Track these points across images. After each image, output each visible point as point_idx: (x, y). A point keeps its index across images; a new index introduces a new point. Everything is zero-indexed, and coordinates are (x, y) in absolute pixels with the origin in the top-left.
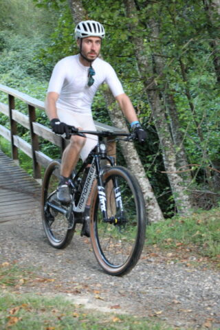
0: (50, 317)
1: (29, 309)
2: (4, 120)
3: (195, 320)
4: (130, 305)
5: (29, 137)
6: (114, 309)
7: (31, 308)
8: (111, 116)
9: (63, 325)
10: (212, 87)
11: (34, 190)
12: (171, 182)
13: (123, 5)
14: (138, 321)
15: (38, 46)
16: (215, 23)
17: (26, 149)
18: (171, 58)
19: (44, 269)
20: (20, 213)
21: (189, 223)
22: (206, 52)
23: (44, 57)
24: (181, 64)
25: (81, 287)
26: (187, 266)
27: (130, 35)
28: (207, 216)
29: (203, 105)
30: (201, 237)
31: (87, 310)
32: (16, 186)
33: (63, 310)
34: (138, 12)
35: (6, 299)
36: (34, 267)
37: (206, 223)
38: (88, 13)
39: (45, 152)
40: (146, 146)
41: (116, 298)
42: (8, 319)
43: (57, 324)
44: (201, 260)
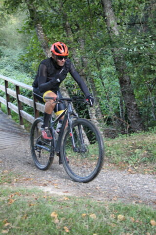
0: (31, 199)
1: (19, 195)
2: (2, 94)
3: (108, 197)
4: (74, 191)
5: (17, 103)
6: (65, 193)
8: (61, 90)
9: (38, 202)
10: (113, 73)
11: (20, 131)
13: (65, 31)
14: (78, 199)
15: (20, 54)
16: (114, 40)
17: (15, 109)
18: (91, 58)
19: (27, 173)
20: (12, 144)
22: (110, 55)
23: (23, 59)
24: (97, 61)
25: (47, 182)
26: (103, 169)
27: (69, 46)
28: (113, 142)
29: (109, 83)
30: (110, 153)
31: (51, 194)
32: (10, 130)
33: (38, 195)
34: (73, 34)
35: (7, 190)
36: (21, 173)
37: (113, 146)
38: (46, 35)
39: (25, 111)
41: (66, 187)
42: (8, 201)
43: (35, 202)
44: (110, 165)
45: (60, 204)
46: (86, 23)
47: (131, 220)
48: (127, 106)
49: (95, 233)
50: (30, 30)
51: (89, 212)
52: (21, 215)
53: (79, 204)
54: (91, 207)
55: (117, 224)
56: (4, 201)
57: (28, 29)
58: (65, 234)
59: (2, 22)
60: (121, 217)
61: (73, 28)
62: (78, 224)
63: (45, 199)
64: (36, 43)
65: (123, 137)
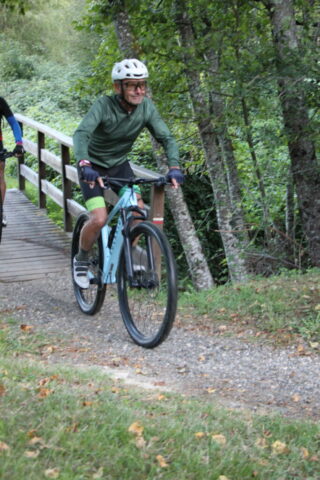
0: (85, 391)
1: (60, 381)
2: (29, 161)
4: (176, 382)
5: (61, 182)
6: (157, 387)
7: (62, 380)
8: (158, 162)
9: (101, 400)
10: (278, 132)
11: (64, 245)
12: (225, 243)
13: (178, 32)
14: (188, 400)
15: (73, 75)
16: (285, 59)
17: (57, 196)
19: (76, 338)
20: (47, 271)
21: (246, 291)
24: (244, 104)
25: (119, 359)
27: (185, 67)
28: (266, 284)
30: (260, 308)
31: (127, 385)
32: (44, 240)
33: (100, 385)
34: (196, 41)
36: (64, 335)
37: (266, 292)
38: (137, 39)
39: (76, 201)
40: (196, 200)
42: (38, 391)
43: (93, 399)
44: (258, 334)
45: (146, 408)
46: (227, 17)
47: (301, 454)
48: (303, 207)
49: (222, 474)
50: (102, 24)
51: (210, 430)
53: (188, 410)
54: (214, 419)
55: (270, 460)
56: (28, 391)
57: (97, 22)
58: (158, 470)
59: (38, 3)
60: (279, 445)
61: (198, 28)
62: (187, 452)
63: (115, 395)
64: (111, 55)
65: (289, 275)
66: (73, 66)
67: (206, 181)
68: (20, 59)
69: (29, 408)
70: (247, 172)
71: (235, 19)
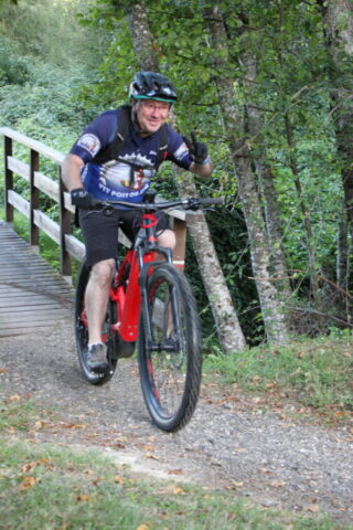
0: (80, 481)
1: (49, 466)
2: (20, 186)
4: (196, 471)
5: (58, 213)
6: (174, 475)
7: (52, 465)
8: (180, 191)
9: (101, 493)
10: (330, 156)
11: (60, 292)
12: (260, 294)
13: (208, 30)
14: (211, 494)
15: (76, 81)
16: (341, 65)
17: (51, 230)
18: (273, 112)
19: (71, 409)
21: (286, 355)
25: (121, 438)
26: (281, 418)
27: (215, 73)
28: (312, 347)
29: (316, 184)
30: (303, 377)
31: (134, 473)
32: (34, 285)
33: (100, 472)
34: (230, 42)
35: (16, 449)
36: (57, 405)
37: (312, 357)
38: (156, 37)
39: (77, 236)
40: (225, 238)
41: (176, 459)
42: (20, 480)
43: (91, 491)
44: (302, 410)
45: (158, 504)
46: (269, 13)
50: (113, 19)
52: (54, 525)
53: (210, 509)
54: (244, 521)
56: (7, 479)
57: (104, 16)
61: (232, 25)
64: (125, 57)
65: (341, 336)
66: (77, 70)
67: (238, 216)
68: (11, 59)
69: (9, 501)
70: (290, 205)
71: (278, 16)
